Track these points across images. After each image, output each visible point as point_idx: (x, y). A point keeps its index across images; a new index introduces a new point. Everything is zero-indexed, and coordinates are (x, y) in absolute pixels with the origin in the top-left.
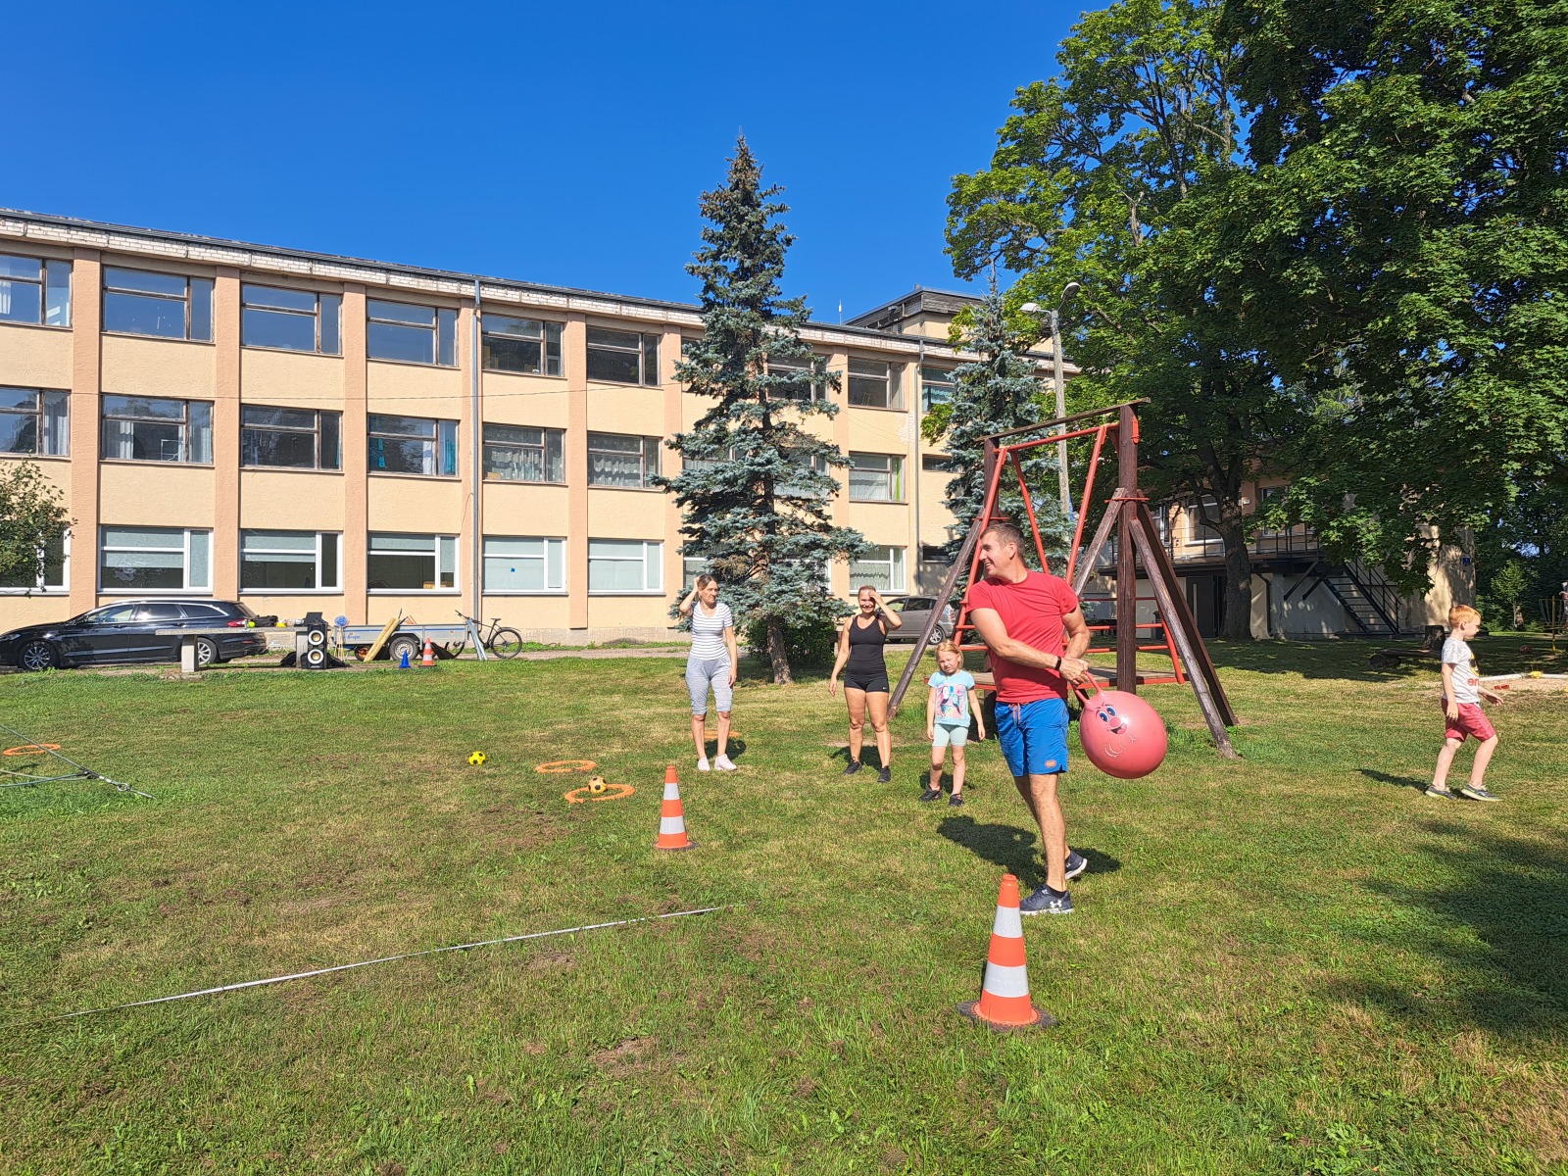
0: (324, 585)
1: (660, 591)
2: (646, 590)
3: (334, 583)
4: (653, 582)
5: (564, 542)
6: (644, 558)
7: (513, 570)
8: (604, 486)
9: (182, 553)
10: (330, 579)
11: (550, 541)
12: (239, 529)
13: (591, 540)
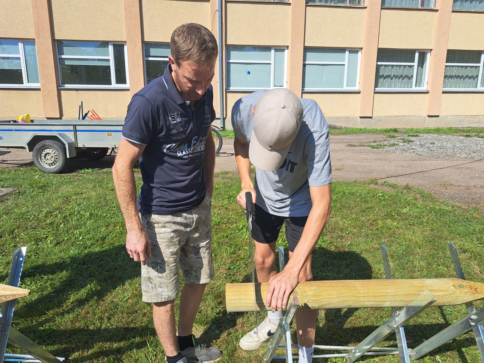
0: (118, 82)
1: (356, 89)
2: (345, 88)
3: (125, 82)
4: (351, 82)
5: (286, 51)
6: (346, 63)
7: (249, 73)
8: (318, 4)
9: (19, 58)
10: (121, 79)
11: (276, 50)
12: (54, 40)
13: (307, 49)
